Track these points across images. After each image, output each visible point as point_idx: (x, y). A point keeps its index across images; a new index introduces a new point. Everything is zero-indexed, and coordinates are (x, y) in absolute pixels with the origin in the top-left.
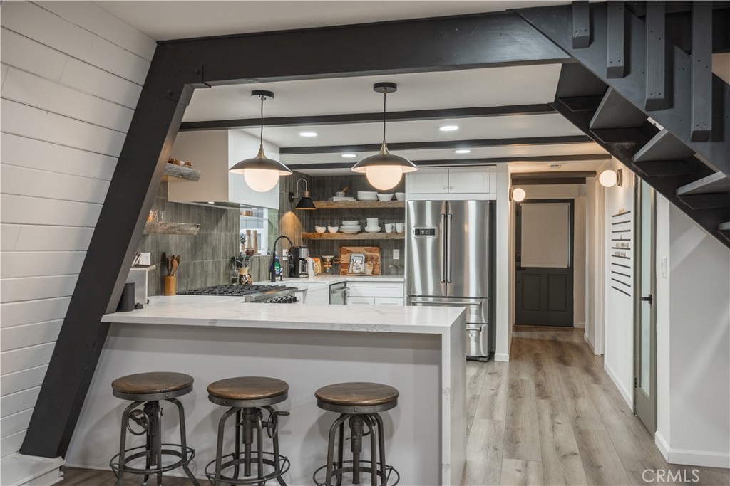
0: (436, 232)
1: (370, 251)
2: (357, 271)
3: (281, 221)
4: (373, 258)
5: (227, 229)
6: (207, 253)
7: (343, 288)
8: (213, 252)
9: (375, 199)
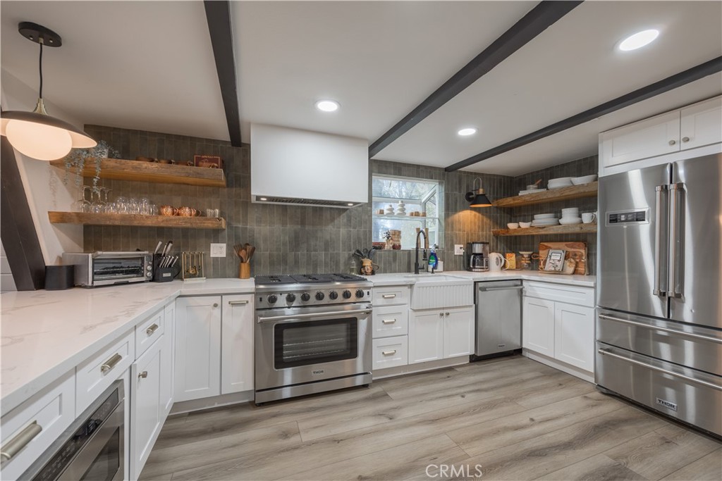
0: (648, 216)
1: (572, 247)
2: (553, 269)
3: (450, 219)
4: (576, 255)
5: (350, 226)
6: (316, 245)
7: (517, 286)
8: (327, 245)
9: (569, 184)
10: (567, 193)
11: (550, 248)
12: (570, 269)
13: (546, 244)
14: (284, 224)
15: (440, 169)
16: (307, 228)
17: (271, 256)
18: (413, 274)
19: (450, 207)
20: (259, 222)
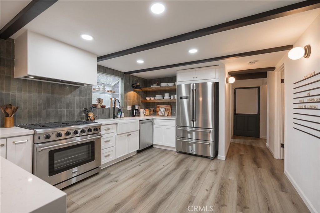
0: (189, 98)
1: (167, 107)
2: (162, 114)
3: (126, 95)
4: (168, 109)
5: (81, 96)
6: (61, 106)
7: (152, 121)
8: (68, 106)
9: (167, 85)
10: (167, 88)
11: (160, 107)
12: (166, 115)
13: (159, 106)
14: (39, 93)
15: (122, 72)
16: (55, 95)
17: (29, 112)
18: (112, 119)
19: (126, 90)
20: (20, 90)
